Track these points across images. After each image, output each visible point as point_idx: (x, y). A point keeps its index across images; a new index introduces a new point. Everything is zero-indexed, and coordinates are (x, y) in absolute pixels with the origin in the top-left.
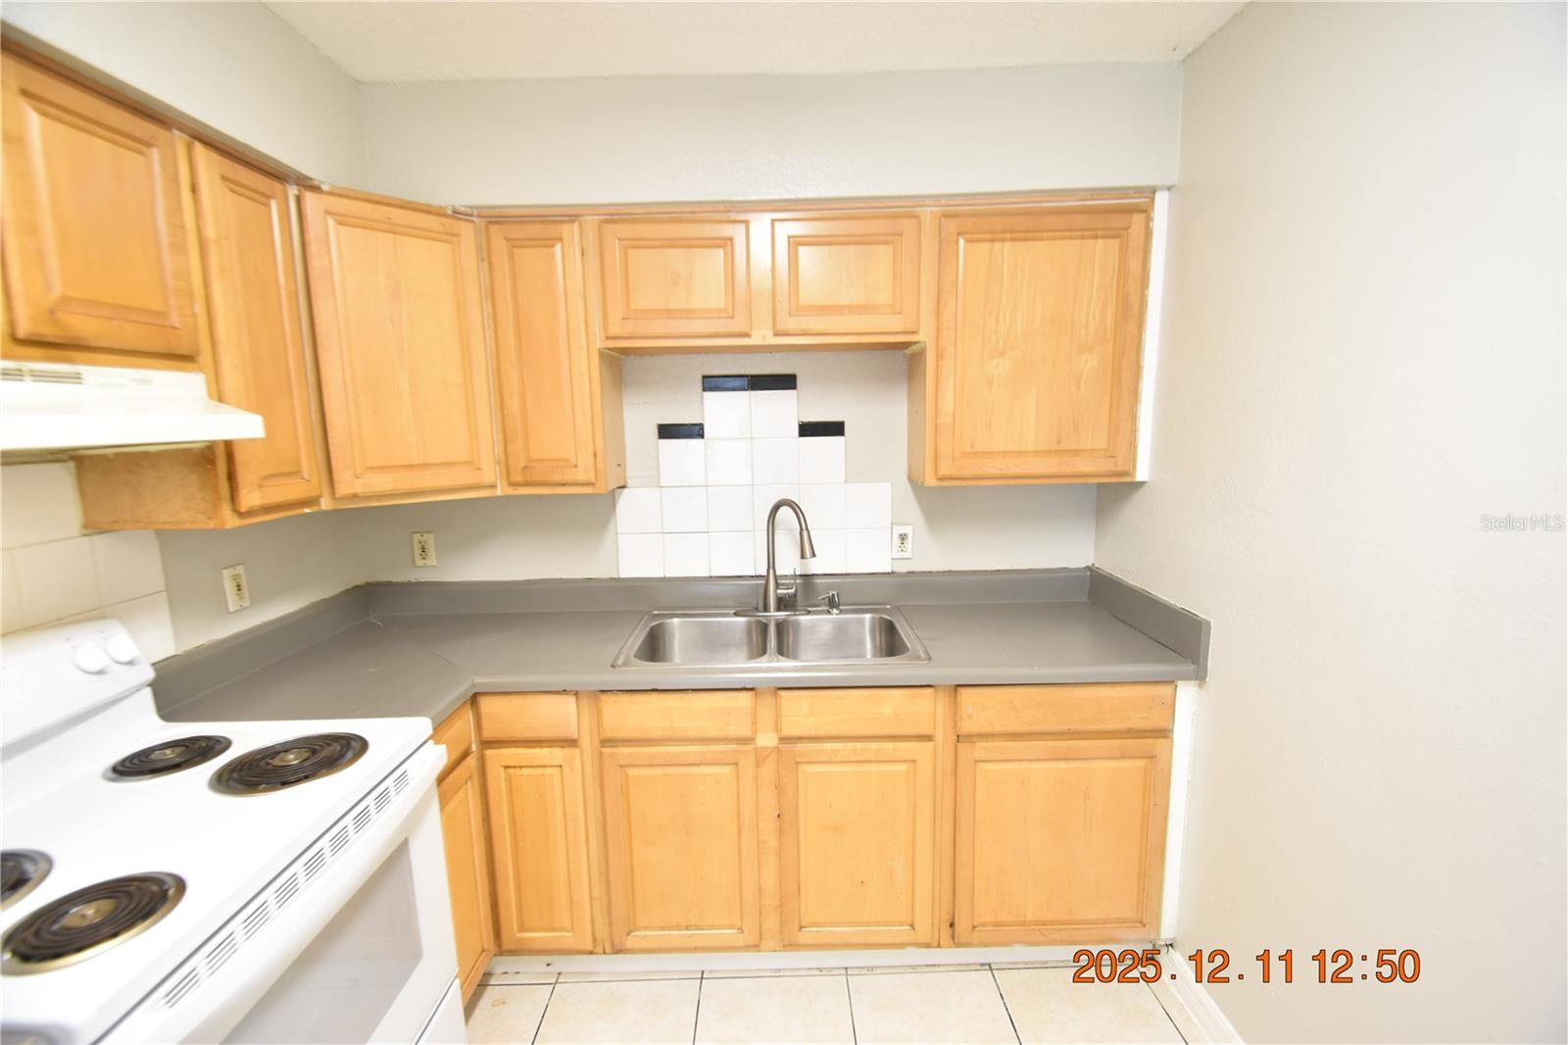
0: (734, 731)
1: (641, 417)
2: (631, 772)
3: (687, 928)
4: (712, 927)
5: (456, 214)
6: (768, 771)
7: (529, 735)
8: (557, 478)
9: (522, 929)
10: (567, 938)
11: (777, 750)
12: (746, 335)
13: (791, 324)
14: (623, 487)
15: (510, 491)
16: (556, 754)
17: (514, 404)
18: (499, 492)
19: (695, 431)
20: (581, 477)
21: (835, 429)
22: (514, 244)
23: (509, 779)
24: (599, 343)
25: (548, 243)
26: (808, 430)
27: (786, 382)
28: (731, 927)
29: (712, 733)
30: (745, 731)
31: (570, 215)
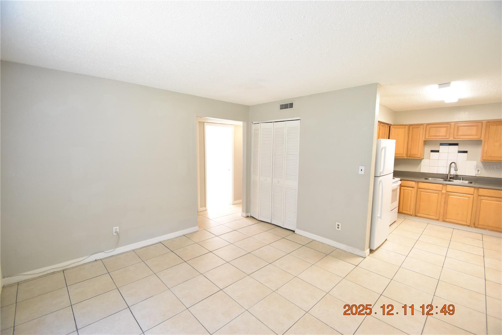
0: (439, 189)
1: (428, 149)
2: (422, 193)
3: (427, 215)
4: (431, 216)
5: (406, 125)
6: (444, 196)
7: (408, 186)
8: (414, 156)
9: (402, 210)
10: (409, 213)
11: (446, 193)
12: (448, 139)
13: (457, 137)
14: (423, 159)
15: (407, 158)
16: (411, 189)
17: (409, 147)
18: (405, 158)
19: (438, 151)
20: (418, 156)
21: (466, 152)
22: (413, 128)
23: (404, 191)
24: (424, 139)
25: (418, 128)
26: (460, 152)
27: (457, 144)
28: (434, 216)
29: (435, 189)
30: (440, 189)
31: (422, 124)
